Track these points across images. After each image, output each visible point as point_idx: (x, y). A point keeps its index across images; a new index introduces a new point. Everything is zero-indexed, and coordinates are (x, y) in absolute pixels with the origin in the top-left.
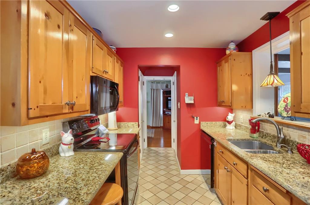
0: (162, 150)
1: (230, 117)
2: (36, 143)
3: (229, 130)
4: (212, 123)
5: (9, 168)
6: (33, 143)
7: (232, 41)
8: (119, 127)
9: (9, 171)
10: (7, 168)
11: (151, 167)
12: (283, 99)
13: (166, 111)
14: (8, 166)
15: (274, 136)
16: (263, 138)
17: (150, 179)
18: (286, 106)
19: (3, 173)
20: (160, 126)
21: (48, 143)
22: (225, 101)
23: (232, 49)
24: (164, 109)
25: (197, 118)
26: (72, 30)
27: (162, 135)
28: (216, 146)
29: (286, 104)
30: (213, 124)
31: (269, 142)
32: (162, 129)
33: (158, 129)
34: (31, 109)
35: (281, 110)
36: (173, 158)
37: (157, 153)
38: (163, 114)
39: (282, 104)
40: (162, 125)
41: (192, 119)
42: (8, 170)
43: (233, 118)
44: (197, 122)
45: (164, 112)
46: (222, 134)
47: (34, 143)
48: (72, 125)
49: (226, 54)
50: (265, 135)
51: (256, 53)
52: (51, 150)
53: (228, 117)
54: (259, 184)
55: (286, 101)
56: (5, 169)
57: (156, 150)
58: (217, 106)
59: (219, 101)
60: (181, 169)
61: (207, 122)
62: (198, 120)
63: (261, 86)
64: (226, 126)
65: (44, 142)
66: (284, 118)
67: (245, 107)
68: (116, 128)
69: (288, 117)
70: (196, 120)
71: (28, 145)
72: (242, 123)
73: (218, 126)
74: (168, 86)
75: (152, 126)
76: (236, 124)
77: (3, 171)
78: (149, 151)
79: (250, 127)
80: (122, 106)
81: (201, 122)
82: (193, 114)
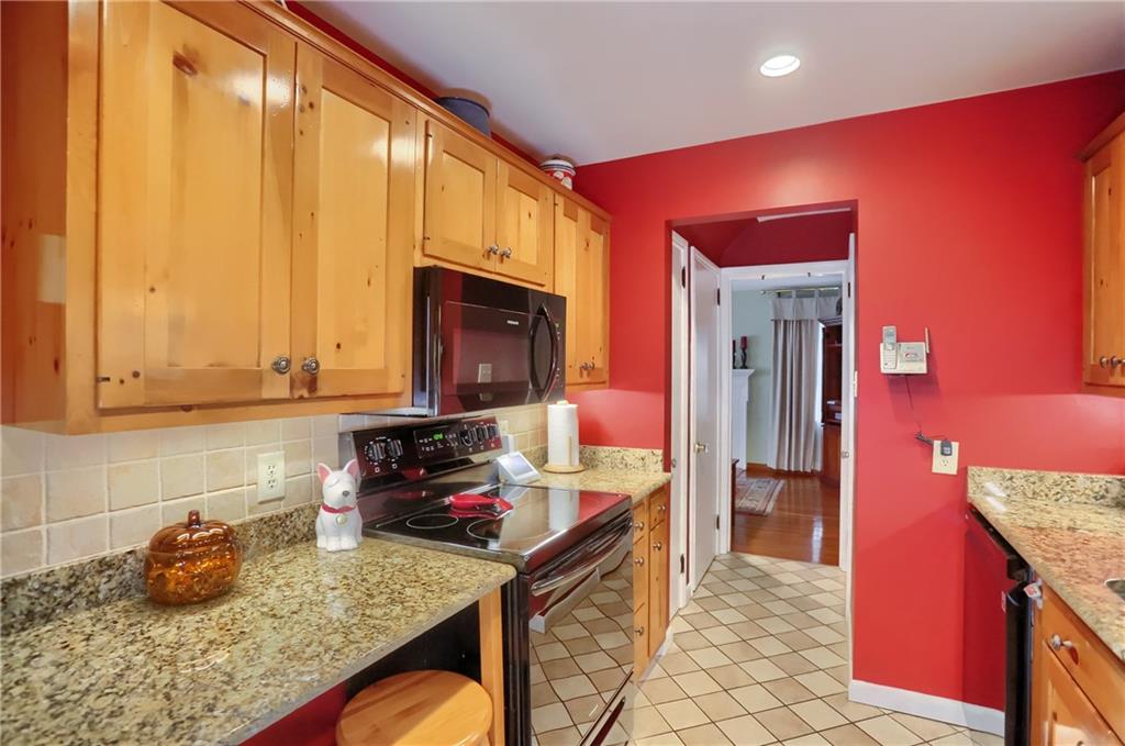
0: (789, 572)
2: (232, 493)
4: (1041, 479)
5: (130, 560)
6: (221, 492)
8: (588, 463)
9: (130, 571)
10: (125, 561)
11: (719, 635)
13: (836, 409)
14: (129, 556)
17: (698, 685)
19: (110, 572)
20: (812, 471)
21: (280, 499)
24: (829, 402)
25: (946, 444)
26: (311, 105)
27: (820, 509)
28: (1040, 604)
30: (1049, 482)
32: (817, 483)
33: (800, 483)
34: (108, 379)
36: (833, 617)
37: (765, 581)
38: (823, 421)
40: (819, 467)
41: (917, 450)
42: (127, 567)
44: (944, 465)
46: (1093, 544)
47: (227, 494)
48: (369, 446)
52: (288, 523)
56: (116, 562)
57: (764, 568)
58: (1079, 391)
59: (1092, 362)
60: (854, 678)
61: (1006, 471)
62: (954, 459)
65: (265, 492)
68: (577, 465)
70: (943, 453)
71: (203, 499)
73: (1083, 499)
75: (774, 467)
77: (110, 566)
78: (736, 566)
80: (604, 382)
81: (972, 470)
82: (920, 426)
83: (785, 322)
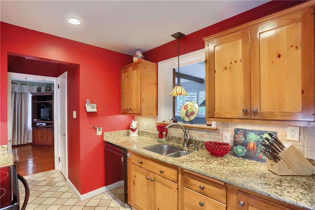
1: (134, 125)
3: (133, 138)
7: (139, 50)
12: (184, 107)
13: (37, 122)
15: (180, 138)
16: (168, 141)
18: (187, 112)
20: (28, 143)
22: (132, 109)
23: (140, 57)
24: (35, 120)
25: (99, 128)
28: (130, 157)
29: (186, 111)
30: (117, 133)
31: (175, 144)
33: (23, 148)
35: (183, 116)
38: (32, 126)
39: (183, 111)
40: (31, 141)
41: (94, 130)
43: (137, 126)
44: (99, 133)
45: (34, 124)
49: (132, 62)
50: (171, 139)
51: (162, 65)
53: (132, 124)
54: (192, 184)
55: (186, 108)
58: (120, 114)
59: (123, 109)
60: (81, 195)
61: (110, 132)
62: (101, 131)
63: (171, 95)
64: (129, 134)
66: (185, 122)
67: (152, 114)
69: (190, 121)
70: (99, 130)
72: (145, 129)
73: (122, 135)
74: (41, 89)
76: (138, 131)
79: (158, 133)
81: (105, 133)
82: (94, 124)
83: (15, 93)
